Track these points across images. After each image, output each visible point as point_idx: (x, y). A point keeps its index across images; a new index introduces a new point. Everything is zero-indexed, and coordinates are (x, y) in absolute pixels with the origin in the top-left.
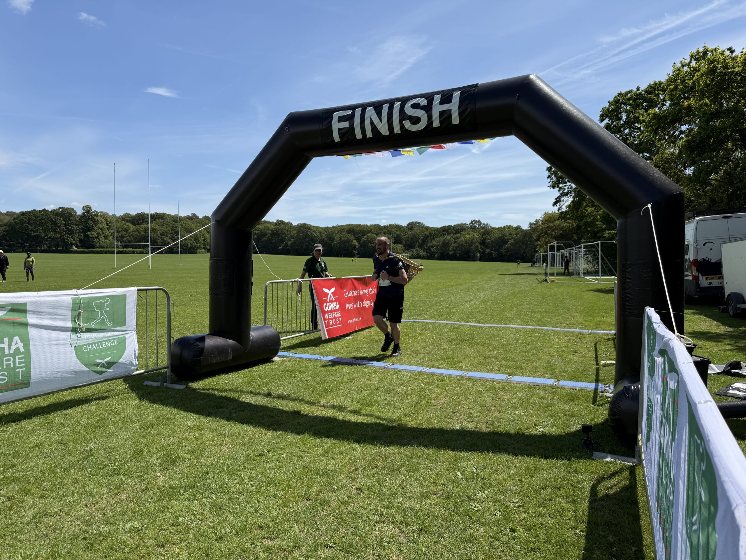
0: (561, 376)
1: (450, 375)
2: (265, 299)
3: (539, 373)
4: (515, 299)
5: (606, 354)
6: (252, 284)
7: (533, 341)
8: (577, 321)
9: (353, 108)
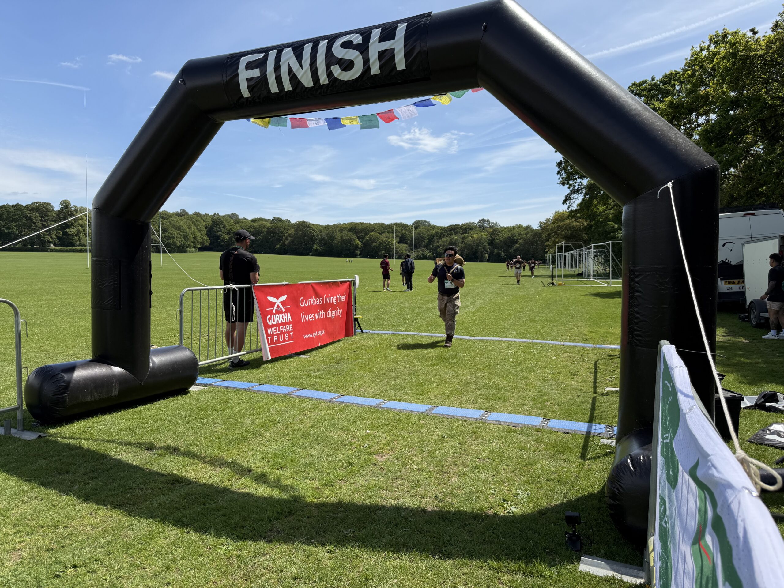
0: (553, 411)
1: (411, 411)
2: (181, 312)
3: (525, 407)
4: (515, 305)
5: (611, 378)
6: (151, 293)
7: (525, 359)
8: (581, 333)
9: (266, 51)
